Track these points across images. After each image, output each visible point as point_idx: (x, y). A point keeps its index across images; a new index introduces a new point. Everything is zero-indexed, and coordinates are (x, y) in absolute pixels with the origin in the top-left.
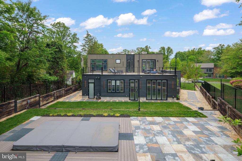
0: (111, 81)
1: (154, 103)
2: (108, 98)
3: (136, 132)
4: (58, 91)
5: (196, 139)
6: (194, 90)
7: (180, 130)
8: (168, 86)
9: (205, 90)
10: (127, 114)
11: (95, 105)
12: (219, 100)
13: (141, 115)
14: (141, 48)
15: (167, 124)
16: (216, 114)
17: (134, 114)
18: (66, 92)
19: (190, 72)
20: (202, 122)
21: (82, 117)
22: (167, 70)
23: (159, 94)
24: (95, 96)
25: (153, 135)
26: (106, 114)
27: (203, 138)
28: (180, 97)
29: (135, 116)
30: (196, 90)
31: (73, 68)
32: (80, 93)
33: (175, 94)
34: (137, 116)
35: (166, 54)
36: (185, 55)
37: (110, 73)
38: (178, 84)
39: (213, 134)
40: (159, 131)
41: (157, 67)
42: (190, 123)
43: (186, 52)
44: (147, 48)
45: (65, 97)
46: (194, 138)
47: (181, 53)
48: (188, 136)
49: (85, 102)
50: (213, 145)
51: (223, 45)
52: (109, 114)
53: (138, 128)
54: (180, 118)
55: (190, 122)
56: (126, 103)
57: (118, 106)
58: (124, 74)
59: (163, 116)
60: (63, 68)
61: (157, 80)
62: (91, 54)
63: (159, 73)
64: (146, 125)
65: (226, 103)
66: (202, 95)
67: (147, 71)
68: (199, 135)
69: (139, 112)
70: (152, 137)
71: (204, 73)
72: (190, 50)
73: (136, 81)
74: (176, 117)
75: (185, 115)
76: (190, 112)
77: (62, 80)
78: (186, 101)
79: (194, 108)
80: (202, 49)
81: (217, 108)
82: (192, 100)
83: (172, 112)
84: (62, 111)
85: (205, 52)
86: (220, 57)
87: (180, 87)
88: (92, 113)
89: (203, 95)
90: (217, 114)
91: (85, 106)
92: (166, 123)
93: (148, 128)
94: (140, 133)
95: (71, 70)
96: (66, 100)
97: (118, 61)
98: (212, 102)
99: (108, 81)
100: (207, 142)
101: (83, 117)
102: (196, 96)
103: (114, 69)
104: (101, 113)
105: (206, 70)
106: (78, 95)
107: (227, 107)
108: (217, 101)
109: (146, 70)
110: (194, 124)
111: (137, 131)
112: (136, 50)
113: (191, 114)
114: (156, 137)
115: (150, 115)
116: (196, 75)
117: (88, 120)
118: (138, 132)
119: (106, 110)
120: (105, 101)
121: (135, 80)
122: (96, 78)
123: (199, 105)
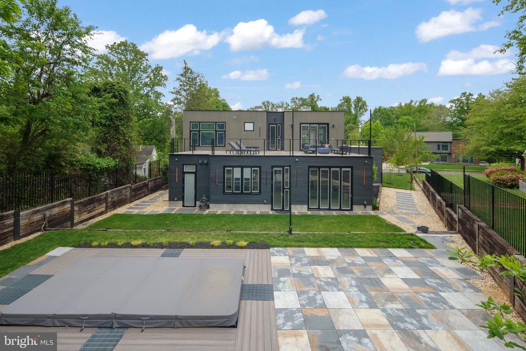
0: (231, 168)
1: (324, 216)
2: (225, 205)
3: (279, 282)
4: (115, 191)
5: (408, 297)
6: (411, 190)
7: (376, 277)
8: (354, 179)
9: (432, 189)
10: (263, 241)
11: (197, 222)
12: (460, 211)
13: (294, 243)
14: (301, 99)
15: (348, 263)
16: (453, 242)
17: (279, 242)
18: (133, 193)
19: (402, 150)
20: (423, 260)
21: (163, 248)
22: (352, 146)
23: (335, 197)
24: (197, 202)
25: (317, 288)
26: (217, 242)
27: (423, 294)
28: (379, 203)
29: (280, 247)
30: (414, 190)
31: (154, 141)
32: (164, 195)
33: (370, 197)
34: (286, 246)
35: (353, 112)
36: (394, 114)
37: (232, 152)
38: (375, 176)
39: (446, 284)
40: (329, 280)
41: (333, 139)
42: (398, 261)
43: (394, 108)
44: (313, 100)
45: (132, 205)
46: (405, 294)
47: (385, 109)
48: (392, 289)
49: (175, 214)
50: (445, 309)
51: (470, 95)
52: (224, 241)
53: (284, 272)
54: (377, 250)
55: (398, 258)
56: (263, 216)
57: (246, 223)
58: (261, 154)
59: (342, 246)
60: (128, 141)
61: (330, 167)
62: (192, 110)
63: (336, 152)
64: (302, 265)
65: (475, 217)
66: (426, 199)
67: (311, 147)
68: (416, 288)
69: (290, 237)
70: (314, 292)
71: (431, 152)
72: (403, 105)
73: (287, 169)
74: (369, 247)
75: (389, 243)
76: (399, 237)
77: (125, 165)
78: (392, 212)
79: (410, 229)
80: (428, 102)
81: (457, 228)
82: (405, 211)
83: (360, 237)
84: (120, 235)
85: (434, 108)
86: (465, 120)
87: (382, 182)
88: (187, 239)
89: (429, 200)
90: (457, 241)
91: (174, 223)
92: (346, 262)
93: (307, 274)
94: (288, 284)
95: (150, 145)
96: (132, 210)
97: (249, 127)
98: (446, 215)
99: (226, 168)
100: (433, 303)
101: (165, 249)
102: (414, 202)
103: (239, 142)
104: (206, 240)
105: (436, 146)
106: (161, 199)
107: (476, 227)
108: (456, 213)
109: (308, 147)
110: (407, 263)
111: (282, 279)
112: (289, 102)
113: (402, 241)
114: (322, 292)
115: (312, 244)
116: (414, 157)
117: (177, 255)
118: (284, 282)
119: (218, 232)
120: (218, 213)
121: (283, 167)
122: (200, 162)
123: (420, 222)
